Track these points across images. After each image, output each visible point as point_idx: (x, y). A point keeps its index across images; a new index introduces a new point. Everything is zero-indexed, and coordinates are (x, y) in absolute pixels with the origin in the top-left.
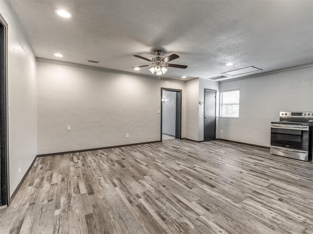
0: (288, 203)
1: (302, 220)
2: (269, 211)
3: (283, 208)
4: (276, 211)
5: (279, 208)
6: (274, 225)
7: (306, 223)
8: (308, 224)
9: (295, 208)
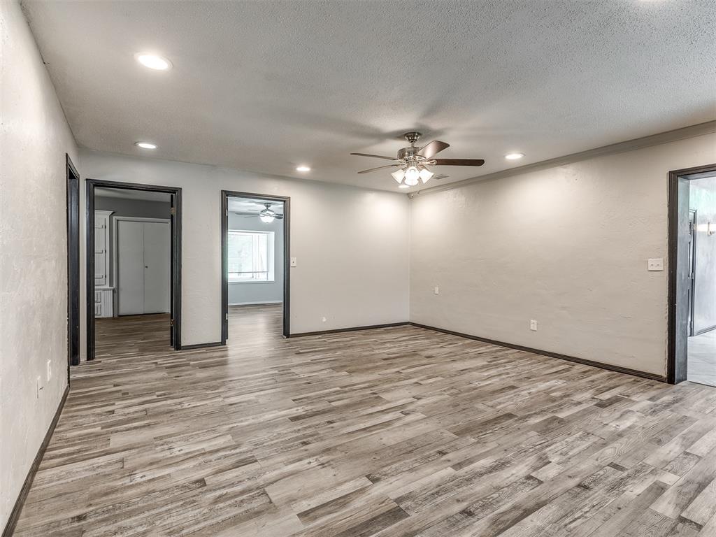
0: (183, 487)
1: (137, 476)
2: (187, 451)
3: (177, 471)
4: (181, 459)
5: (183, 467)
6: (161, 442)
7: (128, 476)
8: (124, 477)
9: (164, 488)
